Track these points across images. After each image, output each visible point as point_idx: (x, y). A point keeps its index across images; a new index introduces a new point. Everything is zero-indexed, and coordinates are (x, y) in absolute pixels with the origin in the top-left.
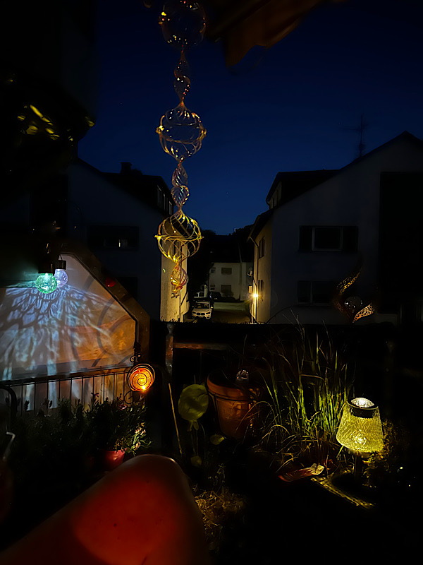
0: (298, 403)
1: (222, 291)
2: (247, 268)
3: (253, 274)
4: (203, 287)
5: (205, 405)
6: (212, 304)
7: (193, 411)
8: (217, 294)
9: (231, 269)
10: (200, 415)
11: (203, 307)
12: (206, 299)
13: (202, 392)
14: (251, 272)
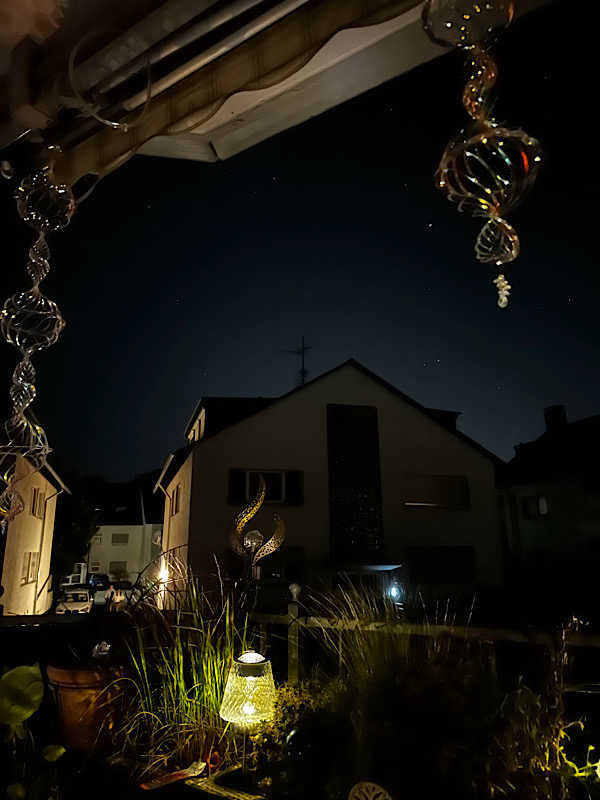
0: (174, 677)
1: (111, 572)
2: (154, 532)
3: (161, 542)
4: (79, 567)
5: (37, 698)
6: (92, 594)
7: (16, 709)
8: (103, 578)
9: (127, 535)
10: (28, 714)
11: (76, 599)
12: (82, 587)
13: (34, 679)
14: (159, 538)
